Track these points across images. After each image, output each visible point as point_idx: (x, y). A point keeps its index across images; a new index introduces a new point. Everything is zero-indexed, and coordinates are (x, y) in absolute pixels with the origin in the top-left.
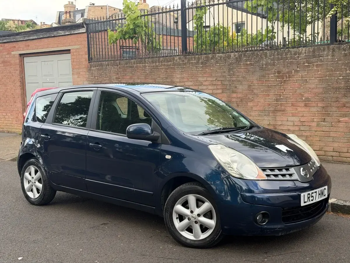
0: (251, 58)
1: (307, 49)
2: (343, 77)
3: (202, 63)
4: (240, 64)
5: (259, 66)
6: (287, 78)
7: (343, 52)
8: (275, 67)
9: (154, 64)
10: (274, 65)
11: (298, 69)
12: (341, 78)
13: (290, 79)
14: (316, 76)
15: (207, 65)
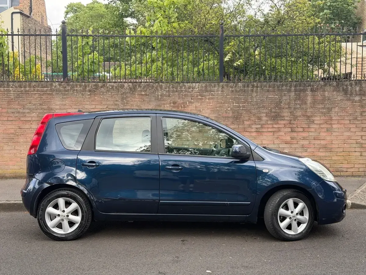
0: (146, 89)
1: (200, 84)
2: (230, 108)
3: (90, 91)
4: (135, 94)
5: (154, 97)
6: (182, 107)
7: (231, 89)
8: (170, 98)
9: (23, 89)
10: (169, 96)
11: (192, 101)
12: (229, 109)
13: (185, 109)
14: (209, 107)
15: (96, 93)
